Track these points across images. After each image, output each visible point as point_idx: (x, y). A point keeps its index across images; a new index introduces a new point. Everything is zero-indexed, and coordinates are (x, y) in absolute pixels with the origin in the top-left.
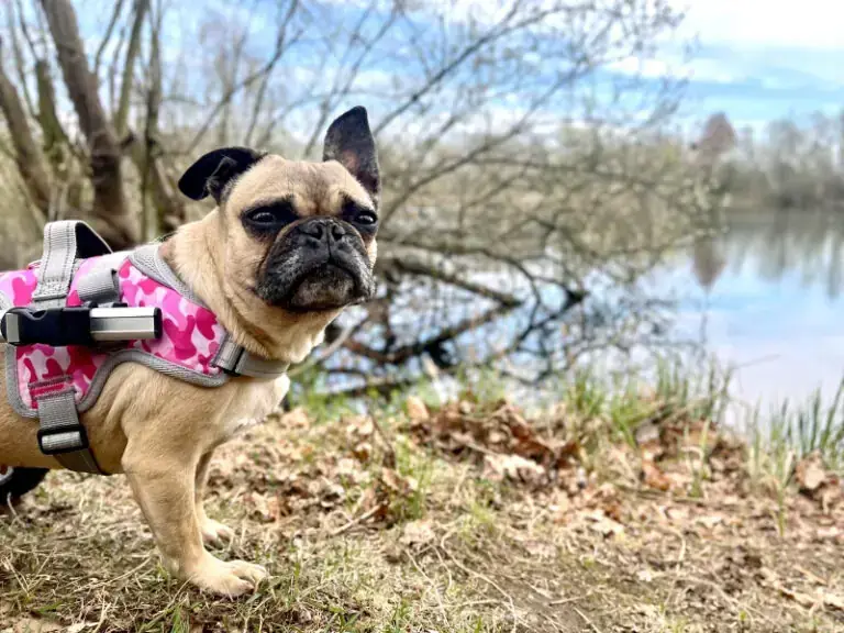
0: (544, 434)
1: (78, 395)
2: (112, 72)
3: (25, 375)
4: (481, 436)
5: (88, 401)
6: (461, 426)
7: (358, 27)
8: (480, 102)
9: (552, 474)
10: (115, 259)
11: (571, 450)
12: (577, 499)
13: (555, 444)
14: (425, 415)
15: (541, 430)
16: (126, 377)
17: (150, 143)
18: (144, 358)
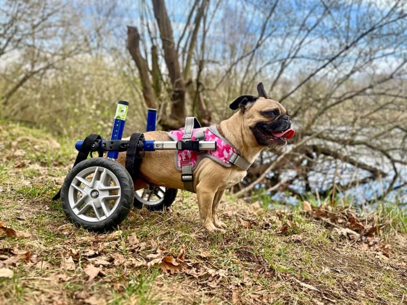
0: (364, 223)
1: (192, 166)
2: (184, 51)
3: (180, 159)
4: (334, 219)
5: (194, 168)
6: (325, 214)
7: (305, 21)
8: (371, 60)
9: (364, 238)
10: (205, 129)
11: (374, 230)
12: (372, 248)
13: (368, 227)
14: (310, 209)
15: (363, 221)
16: (204, 162)
17: (199, 84)
18: (209, 156)
